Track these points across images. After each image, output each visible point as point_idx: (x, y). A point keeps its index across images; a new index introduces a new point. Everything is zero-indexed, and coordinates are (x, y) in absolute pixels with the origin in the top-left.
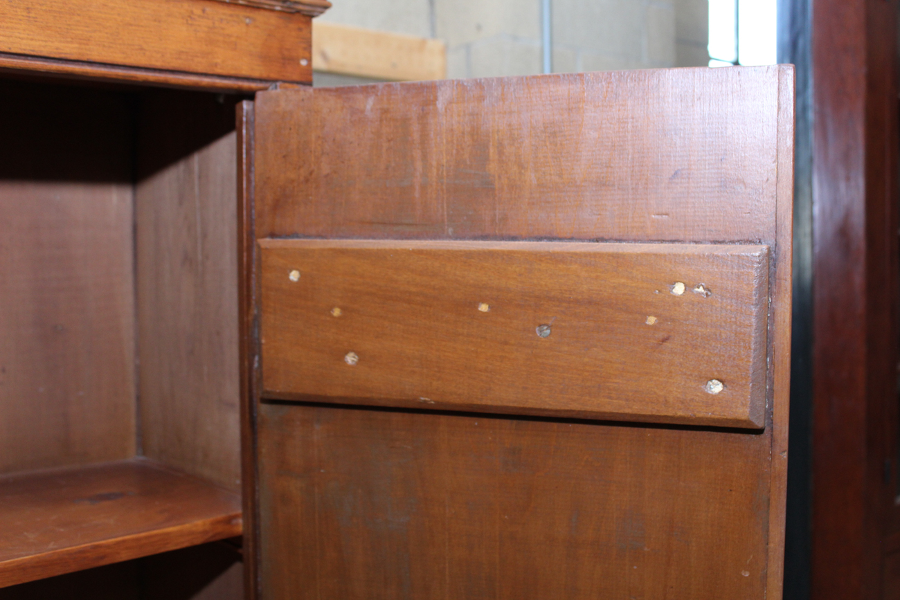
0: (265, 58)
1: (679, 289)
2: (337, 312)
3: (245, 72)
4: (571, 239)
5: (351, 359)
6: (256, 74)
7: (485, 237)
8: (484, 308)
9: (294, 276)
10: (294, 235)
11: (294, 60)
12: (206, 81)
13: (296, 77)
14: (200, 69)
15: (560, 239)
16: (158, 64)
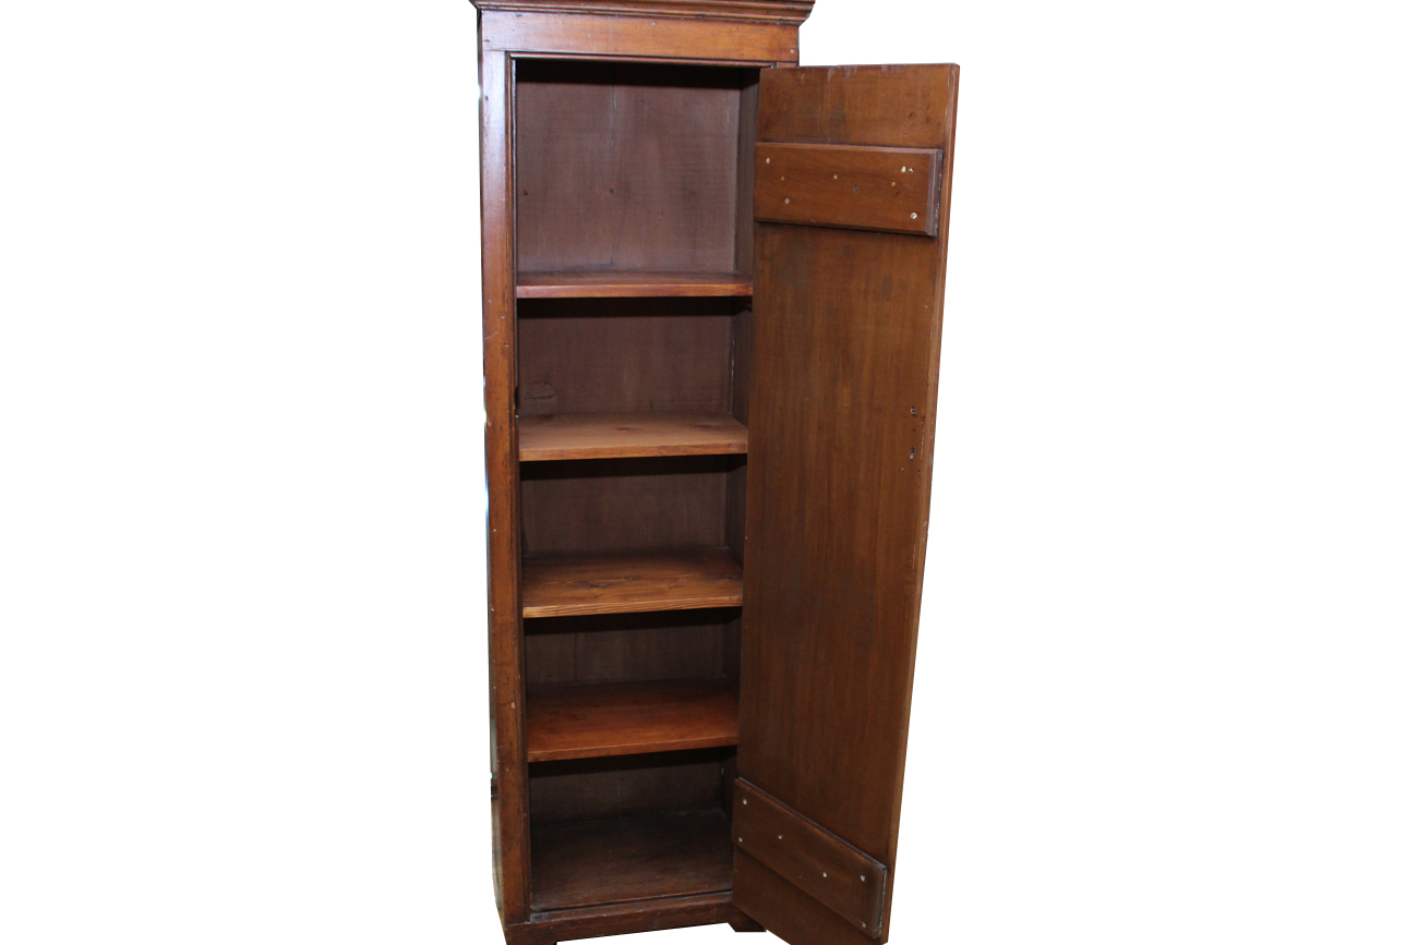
0: (770, 51)
1: (904, 169)
2: (783, 179)
3: (759, 58)
4: (872, 145)
5: (787, 201)
6: (765, 59)
7: (841, 143)
8: (835, 177)
9: (768, 161)
10: (771, 141)
11: (788, 51)
12: (737, 63)
13: (787, 59)
14: (734, 58)
15: (869, 145)
16: (713, 57)
